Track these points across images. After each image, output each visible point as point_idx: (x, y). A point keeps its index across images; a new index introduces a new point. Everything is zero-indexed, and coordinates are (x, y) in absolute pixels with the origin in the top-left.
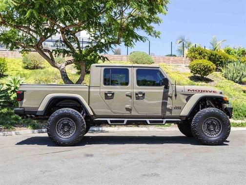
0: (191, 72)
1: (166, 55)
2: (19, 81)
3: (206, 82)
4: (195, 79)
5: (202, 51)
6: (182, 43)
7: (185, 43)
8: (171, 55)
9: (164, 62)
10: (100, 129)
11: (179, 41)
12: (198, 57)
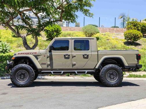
0: (125, 39)
1: (112, 26)
2: (5, 45)
3: (135, 46)
4: (128, 43)
5: (136, 24)
6: (123, 18)
7: (125, 18)
8: (115, 27)
9: (110, 32)
10: (43, 77)
11: (121, 17)
12: (133, 28)
